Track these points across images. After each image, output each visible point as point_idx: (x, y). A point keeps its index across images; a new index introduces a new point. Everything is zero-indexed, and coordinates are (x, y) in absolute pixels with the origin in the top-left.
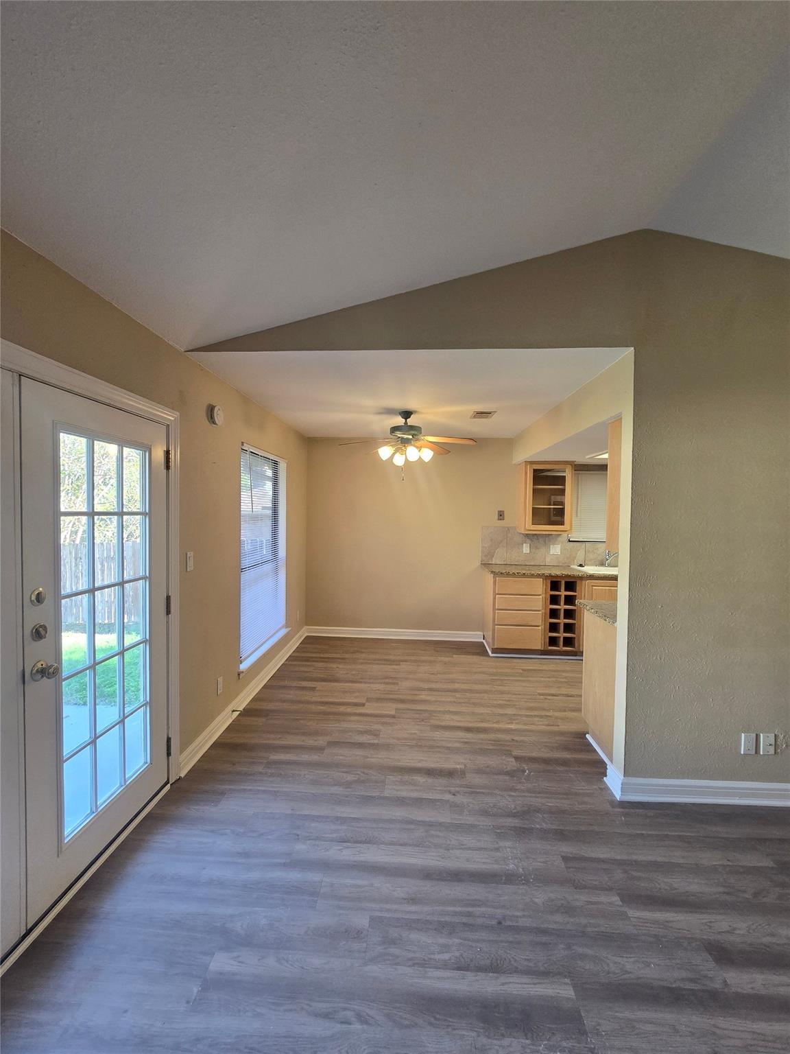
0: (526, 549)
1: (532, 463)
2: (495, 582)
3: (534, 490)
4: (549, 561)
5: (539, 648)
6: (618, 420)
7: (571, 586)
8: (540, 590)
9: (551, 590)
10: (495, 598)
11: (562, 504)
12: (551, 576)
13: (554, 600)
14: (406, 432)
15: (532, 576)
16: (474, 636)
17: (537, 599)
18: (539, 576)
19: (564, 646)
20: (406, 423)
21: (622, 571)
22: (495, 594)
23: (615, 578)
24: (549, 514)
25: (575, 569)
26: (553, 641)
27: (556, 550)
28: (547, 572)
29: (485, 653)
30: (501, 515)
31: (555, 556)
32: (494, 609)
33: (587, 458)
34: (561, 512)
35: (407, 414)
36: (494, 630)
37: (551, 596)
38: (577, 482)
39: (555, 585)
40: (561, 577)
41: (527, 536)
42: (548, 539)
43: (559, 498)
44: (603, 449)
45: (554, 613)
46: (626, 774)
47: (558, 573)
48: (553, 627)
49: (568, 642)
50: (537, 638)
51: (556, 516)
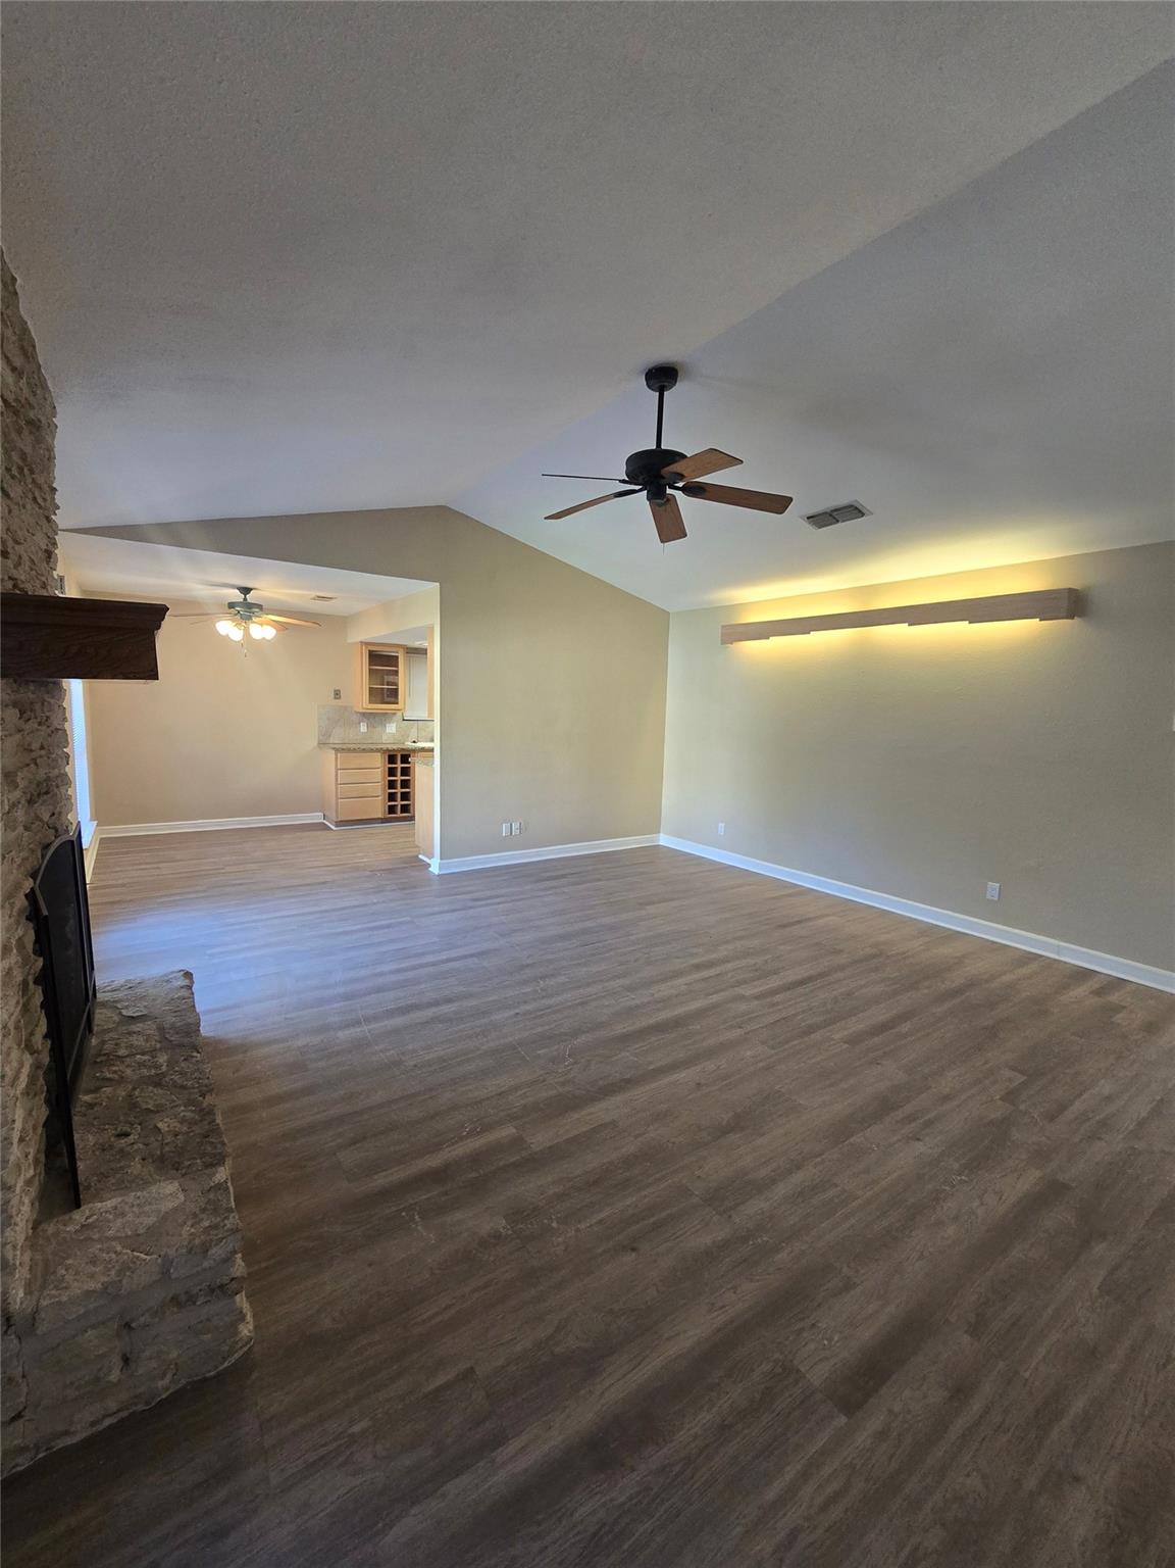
0: (363, 728)
1: (367, 644)
2: (336, 758)
3: (370, 670)
4: (385, 738)
5: (380, 816)
6: (432, 628)
7: (405, 759)
8: (379, 764)
9: (389, 763)
10: (337, 775)
11: (396, 684)
12: (388, 750)
13: (392, 772)
14: (246, 608)
15: (372, 751)
16: (316, 817)
17: (376, 771)
18: (378, 750)
19: (402, 812)
20: (245, 599)
21: (436, 745)
22: (337, 769)
23: (432, 750)
24: (383, 694)
25: (409, 745)
26: (392, 810)
27: (391, 728)
28: (384, 747)
29: (327, 828)
30: (337, 694)
31: (391, 734)
32: (337, 784)
33: (417, 644)
34: (394, 694)
35: (246, 591)
36: (337, 804)
37: (389, 768)
38: (408, 666)
39: (392, 759)
40: (398, 751)
41: (364, 714)
42: (385, 718)
43: (391, 678)
44: (425, 639)
45: (392, 785)
46: (441, 859)
47: (395, 747)
48: (392, 797)
49: (405, 809)
50: (378, 808)
51: (392, 695)
